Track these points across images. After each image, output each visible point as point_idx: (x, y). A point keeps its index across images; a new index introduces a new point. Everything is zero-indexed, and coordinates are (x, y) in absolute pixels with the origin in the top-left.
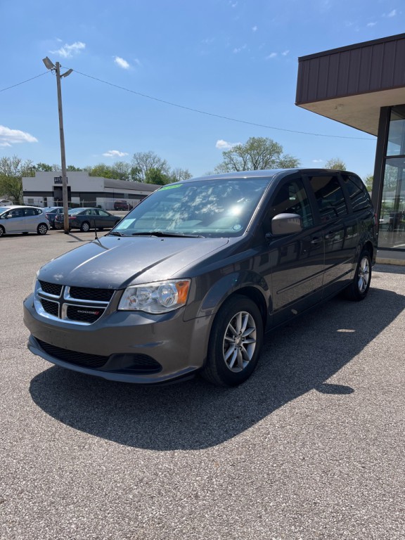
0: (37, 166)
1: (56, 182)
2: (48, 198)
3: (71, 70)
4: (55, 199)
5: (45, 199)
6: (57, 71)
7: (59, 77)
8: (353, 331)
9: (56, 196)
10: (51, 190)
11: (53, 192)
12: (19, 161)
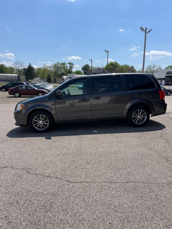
0: (167, 67)
1: (167, 74)
2: (162, 81)
3: (151, 30)
4: (166, 82)
5: (161, 82)
6: (146, 31)
7: (146, 33)
8: (97, 132)
9: (166, 80)
10: (164, 77)
11: (165, 78)
12: (155, 66)
